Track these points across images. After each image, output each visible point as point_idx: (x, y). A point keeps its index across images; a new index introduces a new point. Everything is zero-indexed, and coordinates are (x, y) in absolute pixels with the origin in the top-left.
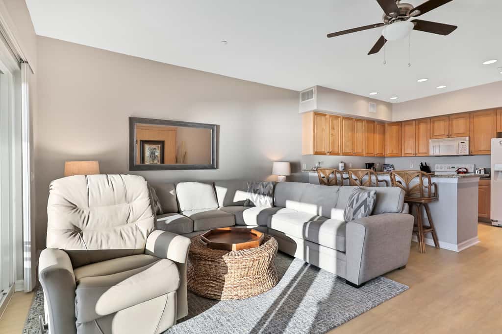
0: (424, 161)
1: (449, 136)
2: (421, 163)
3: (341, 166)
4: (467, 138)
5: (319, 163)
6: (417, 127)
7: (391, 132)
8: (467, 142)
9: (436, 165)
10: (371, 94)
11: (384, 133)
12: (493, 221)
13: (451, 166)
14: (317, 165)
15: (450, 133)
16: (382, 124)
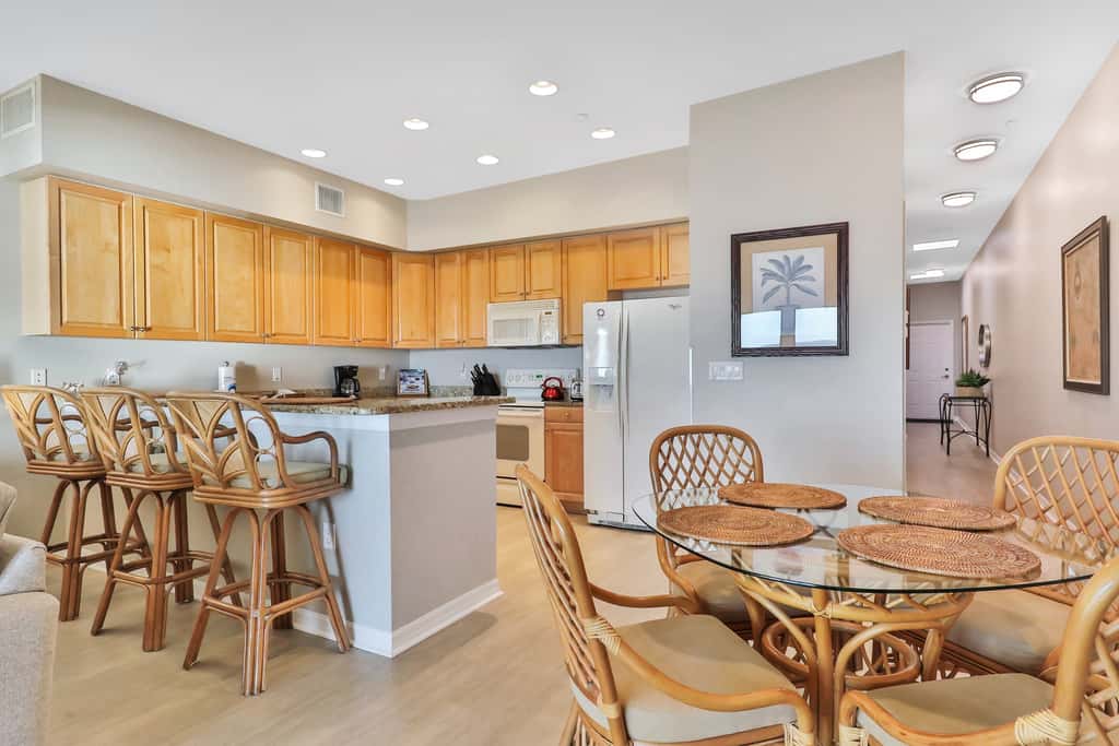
0: (481, 359)
1: (525, 295)
2: (476, 367)
3: (225, 376)
4: (556, 302)
5: (123, 368)
6: (464, 268)
7: (408, 280)
8: (555, 313)
9: (508, 371)
10: (307, 153)
11: (388, 279)
12: (588, 512)
13: (535, 373)
14: (111, 373)
15: (527, 290)
16: (383, 253)
